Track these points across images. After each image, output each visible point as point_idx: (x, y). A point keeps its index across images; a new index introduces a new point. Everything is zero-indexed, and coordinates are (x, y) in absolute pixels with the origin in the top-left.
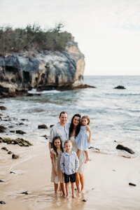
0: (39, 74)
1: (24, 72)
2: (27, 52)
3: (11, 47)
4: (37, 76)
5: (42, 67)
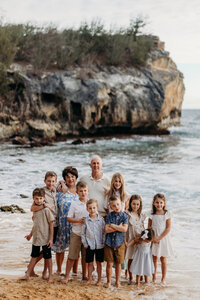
0: (97, 107)
1: (72, 102)
2: (79, 69)
3: (52, 62)
4: (94, 110)
5: (103, 96)
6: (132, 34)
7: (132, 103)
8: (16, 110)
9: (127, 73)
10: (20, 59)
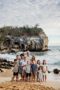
0: (28, 45)
1: (22, 44)
2: (23, 36)
3: (17, 35)
4: (27, 46)
5: (29, 42)
6: (35, 28)
7: (36, 44)
8: (8, 46)
9: (35, 37)
10: (9, 34)
